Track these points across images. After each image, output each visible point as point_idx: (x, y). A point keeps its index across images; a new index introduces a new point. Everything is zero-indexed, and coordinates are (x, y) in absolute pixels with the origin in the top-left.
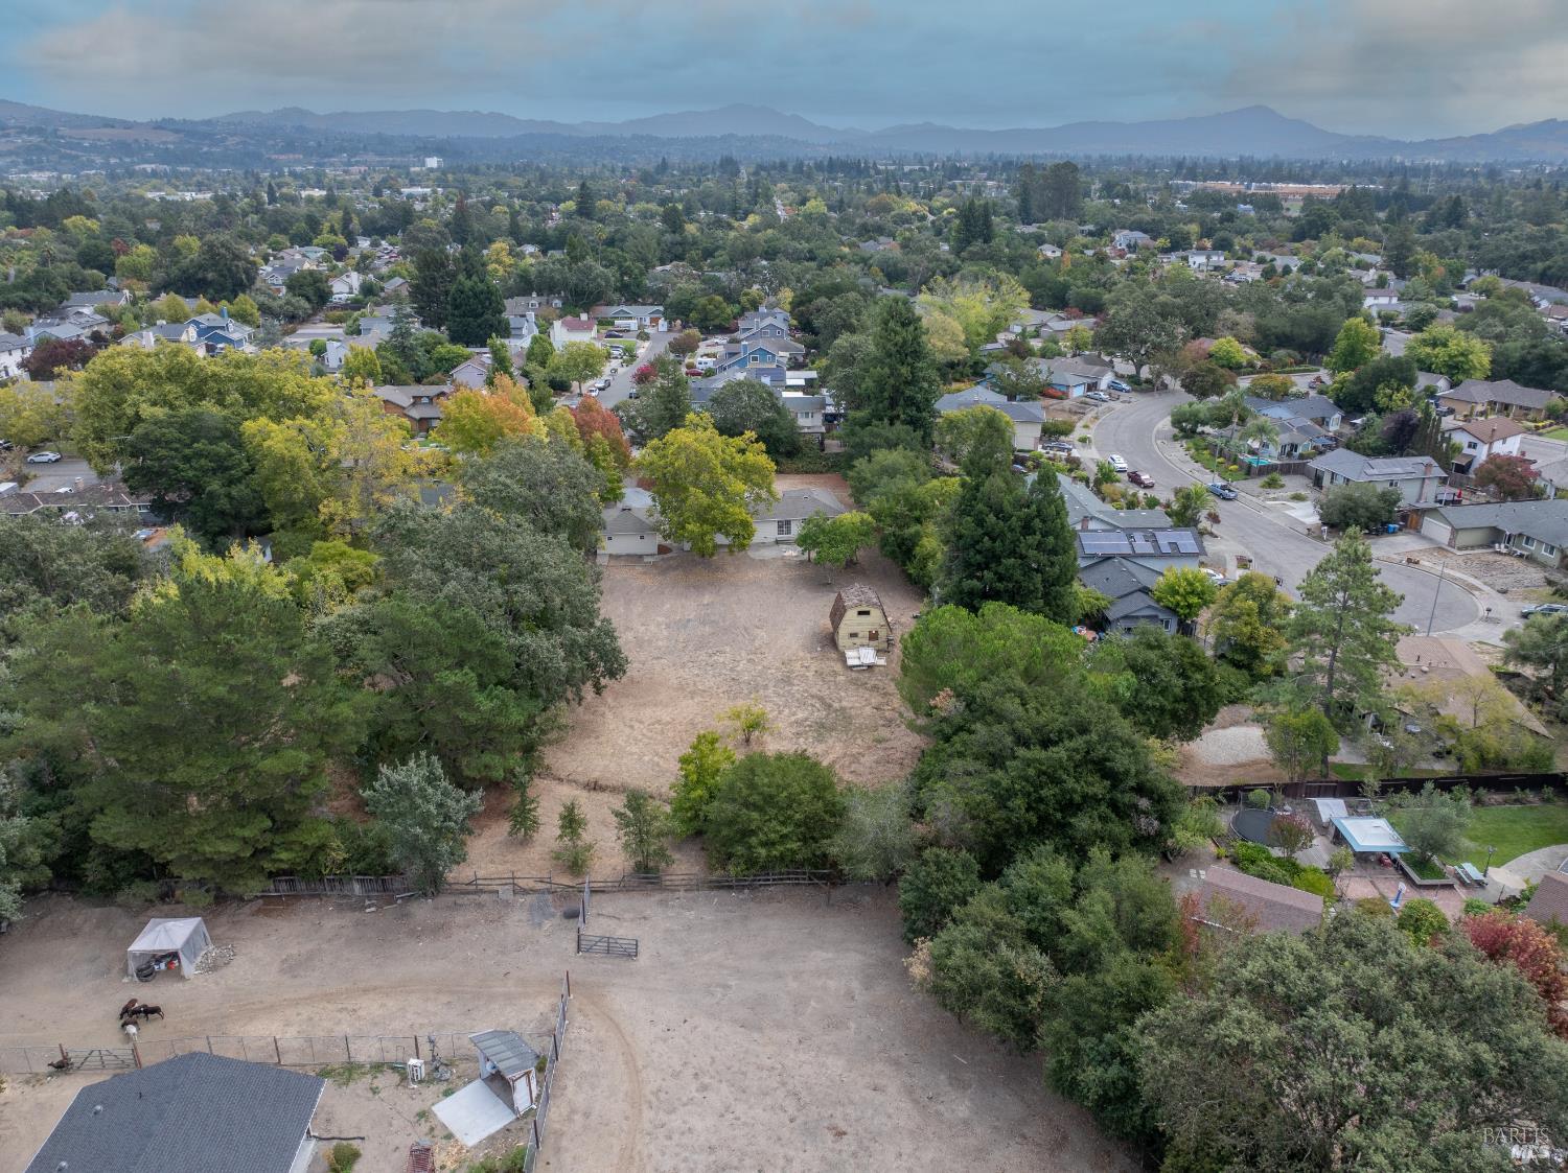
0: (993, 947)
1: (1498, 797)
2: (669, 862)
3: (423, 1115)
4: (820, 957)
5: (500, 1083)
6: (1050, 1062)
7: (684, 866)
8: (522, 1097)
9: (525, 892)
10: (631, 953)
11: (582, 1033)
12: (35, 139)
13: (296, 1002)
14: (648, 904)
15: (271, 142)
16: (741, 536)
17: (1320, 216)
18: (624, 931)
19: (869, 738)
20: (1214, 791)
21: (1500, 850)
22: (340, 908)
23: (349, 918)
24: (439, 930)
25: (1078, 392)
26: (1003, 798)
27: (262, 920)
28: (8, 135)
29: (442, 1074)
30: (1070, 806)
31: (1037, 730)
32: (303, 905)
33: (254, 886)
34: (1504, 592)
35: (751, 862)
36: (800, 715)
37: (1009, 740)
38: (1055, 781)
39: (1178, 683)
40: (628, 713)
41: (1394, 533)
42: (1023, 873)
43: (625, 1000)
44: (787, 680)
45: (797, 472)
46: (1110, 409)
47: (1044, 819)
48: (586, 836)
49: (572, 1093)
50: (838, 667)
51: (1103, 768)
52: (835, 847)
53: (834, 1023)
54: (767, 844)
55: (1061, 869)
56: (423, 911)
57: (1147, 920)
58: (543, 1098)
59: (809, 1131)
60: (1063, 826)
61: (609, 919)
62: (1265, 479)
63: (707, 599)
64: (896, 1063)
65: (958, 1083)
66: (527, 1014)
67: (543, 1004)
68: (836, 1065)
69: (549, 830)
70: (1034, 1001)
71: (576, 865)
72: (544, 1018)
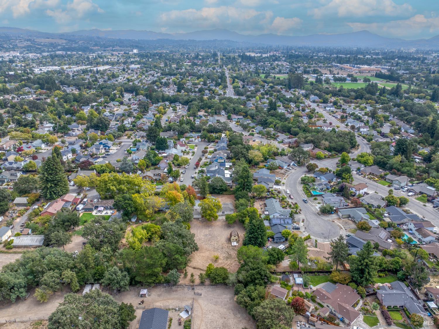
0: (243, 297)
1: (322, 274)
2: (205, 281)
3: (178, 315)
4: (224, 296)
5: (187, 311)
6: (248, 311)
7: (207, 282)
8: (190, 313)
9: (187, 285)
10: (201, 295)
11: (195, 305)
12: (29, 43)
13: (161, 301)
14: (202, 287)
15: (91, 43)
16: (216, 218)
17: (361, 93)
18: (200, 292)
19: (234, 260)
20: (280, 272)
21: (316, 283)
22: (163, 287)
23: (164, 289)
24: (176, 291)
25: (285, 167)
26: (247, 277)
27: (153, 289)
28: (22, 42)
29: (180, 310)
30: (255, 279)
31: (253, 268)
32: (158, 287)
33: (153, 285)
34: (346, 230)
35: (216, 283)
36: (224, 255)
37: (249, 269)
38: (254, 276)
39: (277, 256)
40: (198, 254)
41: (333, 214)
42: (248, 288)
43: (200, 301)
44: (222, 248)
45: (226, 195)
46: (291, 172)
47: (252, 280)
48: (194, 277)
49: (195, 313)
50: (230, 245)
51: (260, 274)
52: (227, 281)
53: (225, 305)
54: (218, 281)
55: (253, 288)
56: (174, 288)
57: (261, 295)
58: (191, 313)
59: (222, 318)
60: (254, 281)
61: (198, 290)
62: (314, 198)
63: (210, 229)
64: (232, 310)
65: (239, 313)
66: (189, 302)
67: (191, 301)
68: (225, 310)
69: (189, 276)
70: (247, 304)
71: (193, 282)
72: (191, 303)
